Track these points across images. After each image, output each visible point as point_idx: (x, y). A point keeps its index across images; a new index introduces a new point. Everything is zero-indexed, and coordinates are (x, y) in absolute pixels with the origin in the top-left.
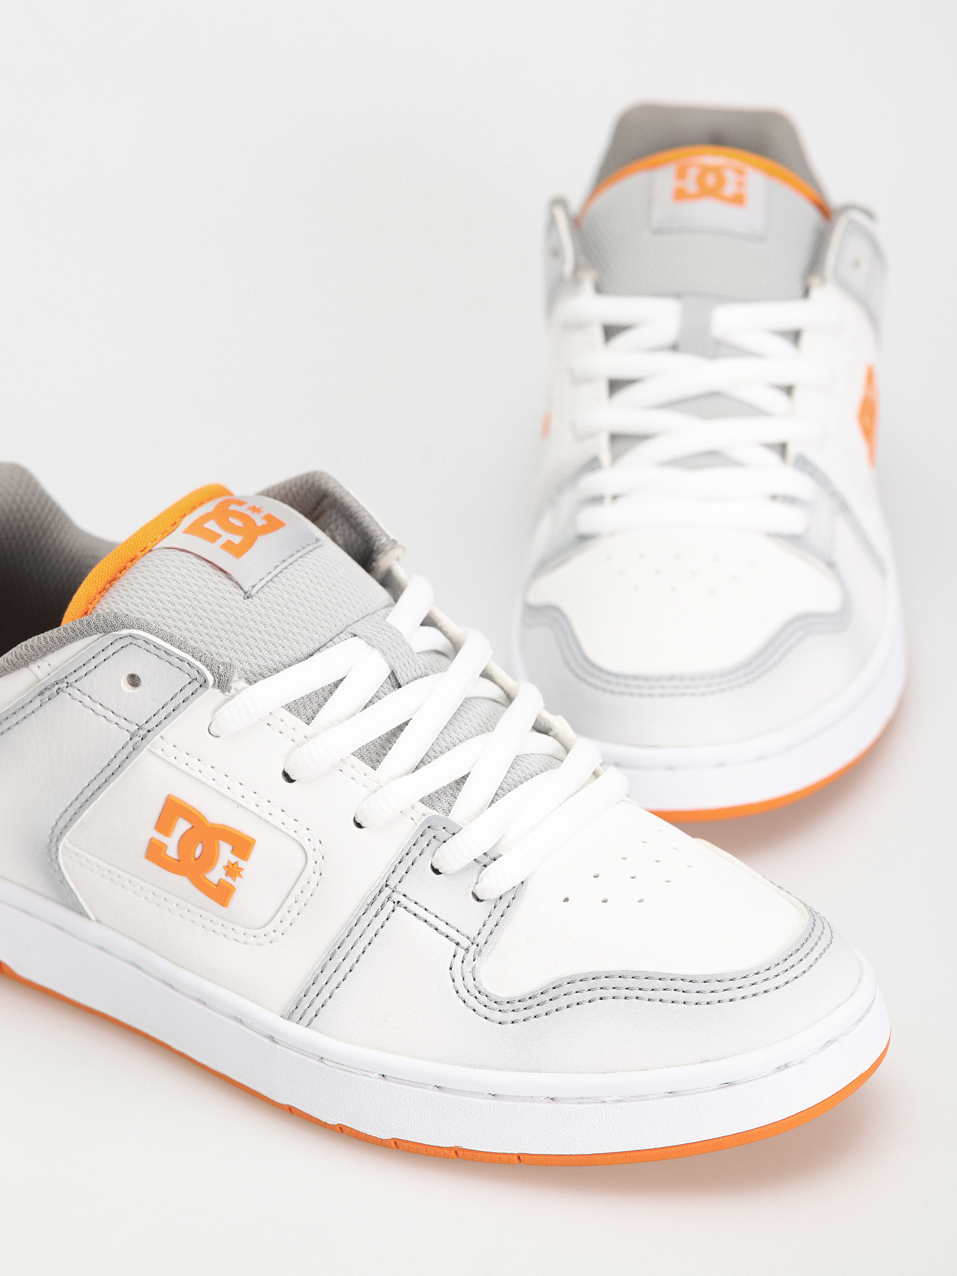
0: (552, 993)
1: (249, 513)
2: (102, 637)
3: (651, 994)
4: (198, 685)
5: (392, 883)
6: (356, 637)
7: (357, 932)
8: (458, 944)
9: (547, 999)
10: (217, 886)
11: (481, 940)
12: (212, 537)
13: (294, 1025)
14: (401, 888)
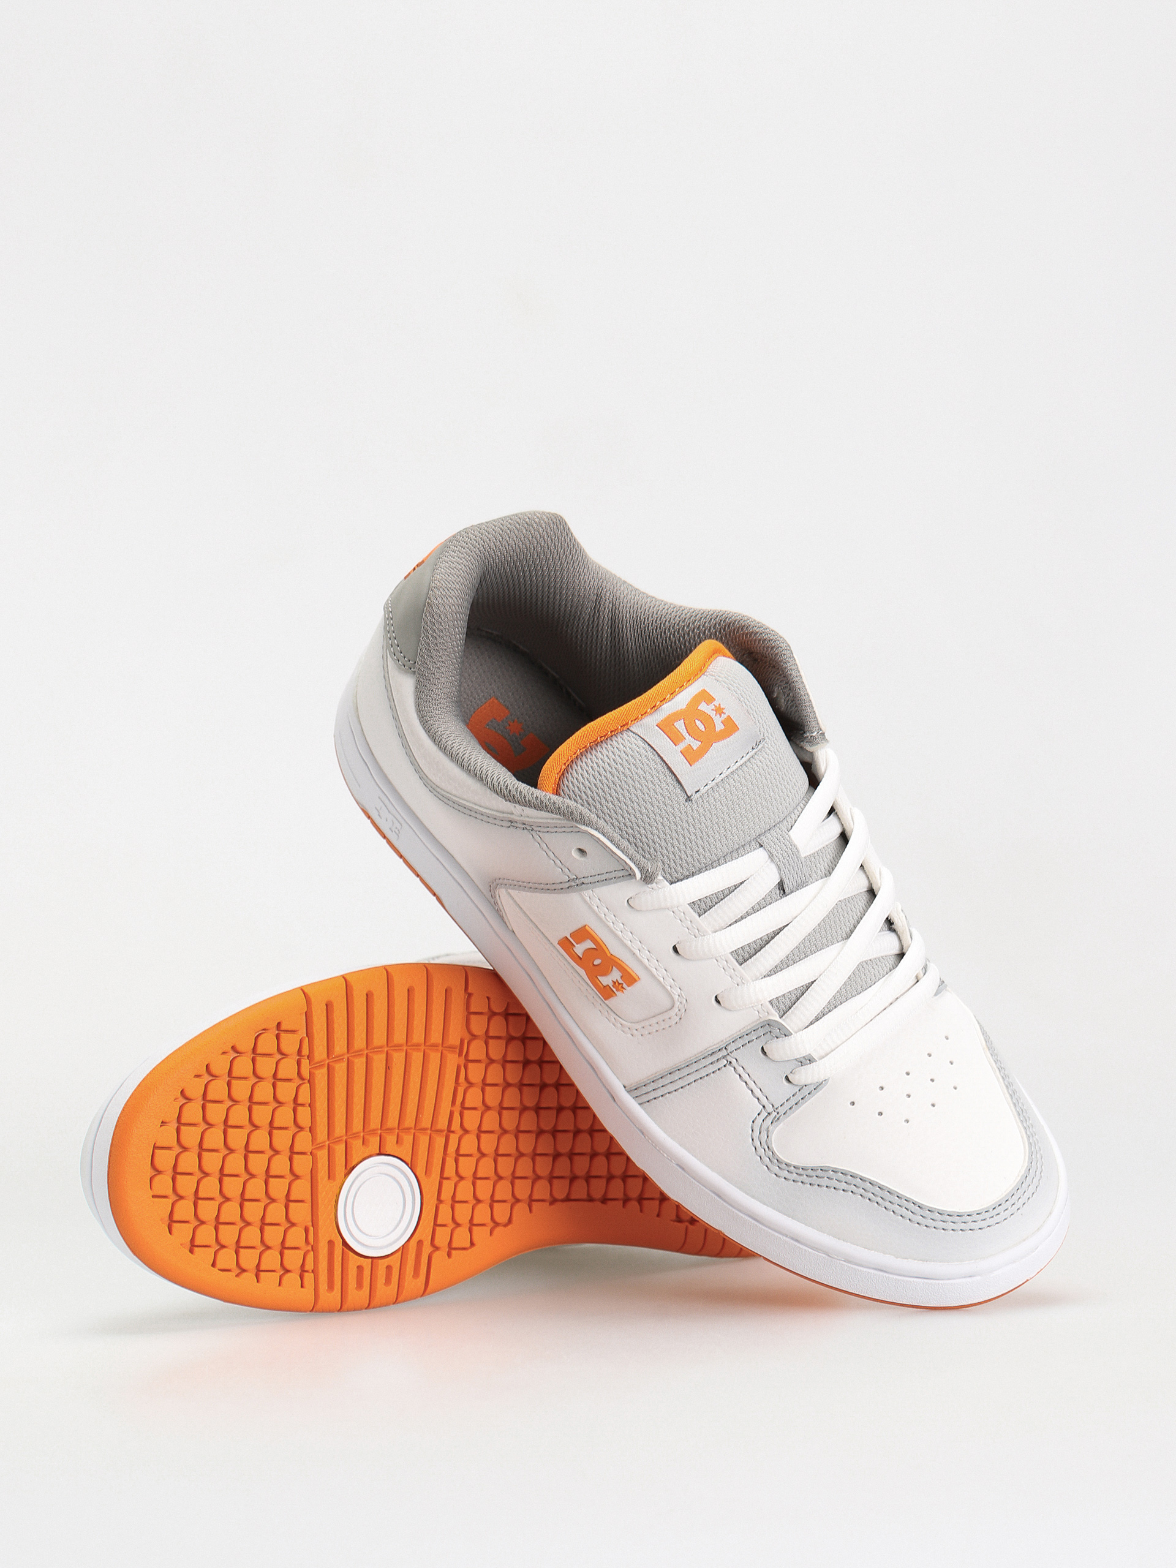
0: (819, 1173)
1: (713, 714)
2: (559, 819)
3: (888, 1204)
4: (627, 874)
5: (730, 1049)
6: (761, 849)
7: (695, 1067)
8: (764, 1107)
9: (814, 1175)
10: (604, 987)
11: (781, 1110)
12: (676, 739)
13: (631, 1098)
14: (735, 1054)
